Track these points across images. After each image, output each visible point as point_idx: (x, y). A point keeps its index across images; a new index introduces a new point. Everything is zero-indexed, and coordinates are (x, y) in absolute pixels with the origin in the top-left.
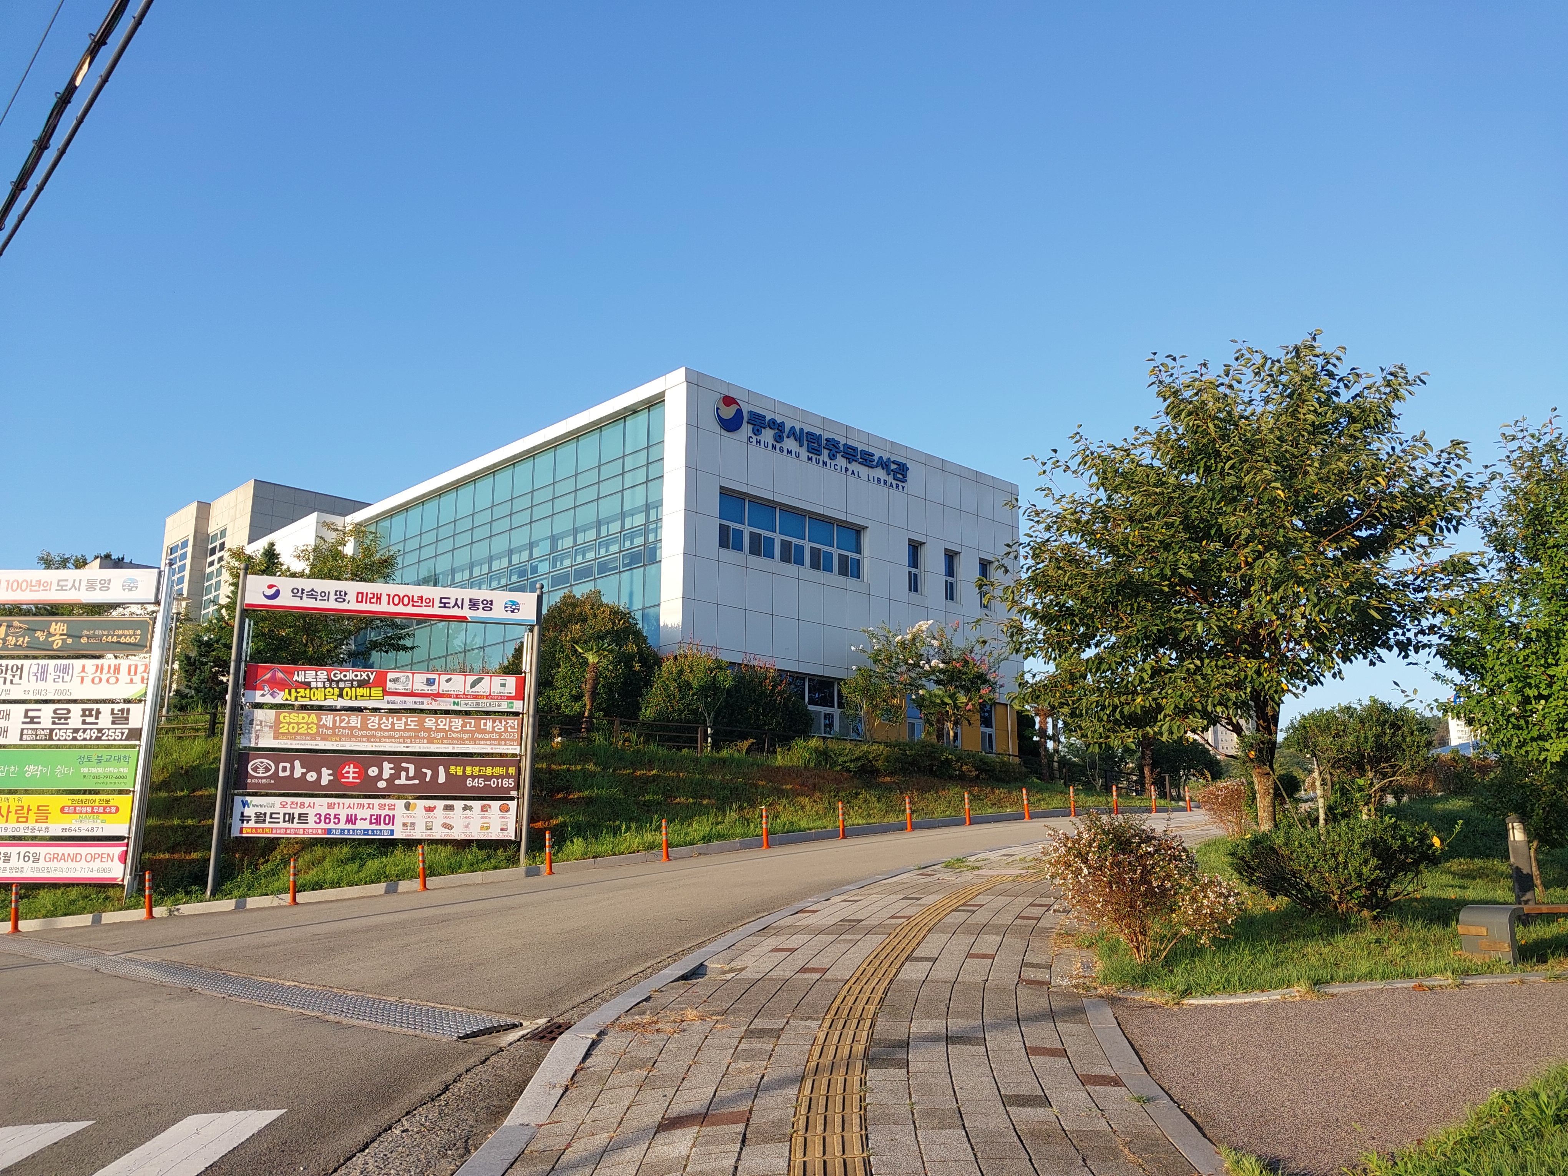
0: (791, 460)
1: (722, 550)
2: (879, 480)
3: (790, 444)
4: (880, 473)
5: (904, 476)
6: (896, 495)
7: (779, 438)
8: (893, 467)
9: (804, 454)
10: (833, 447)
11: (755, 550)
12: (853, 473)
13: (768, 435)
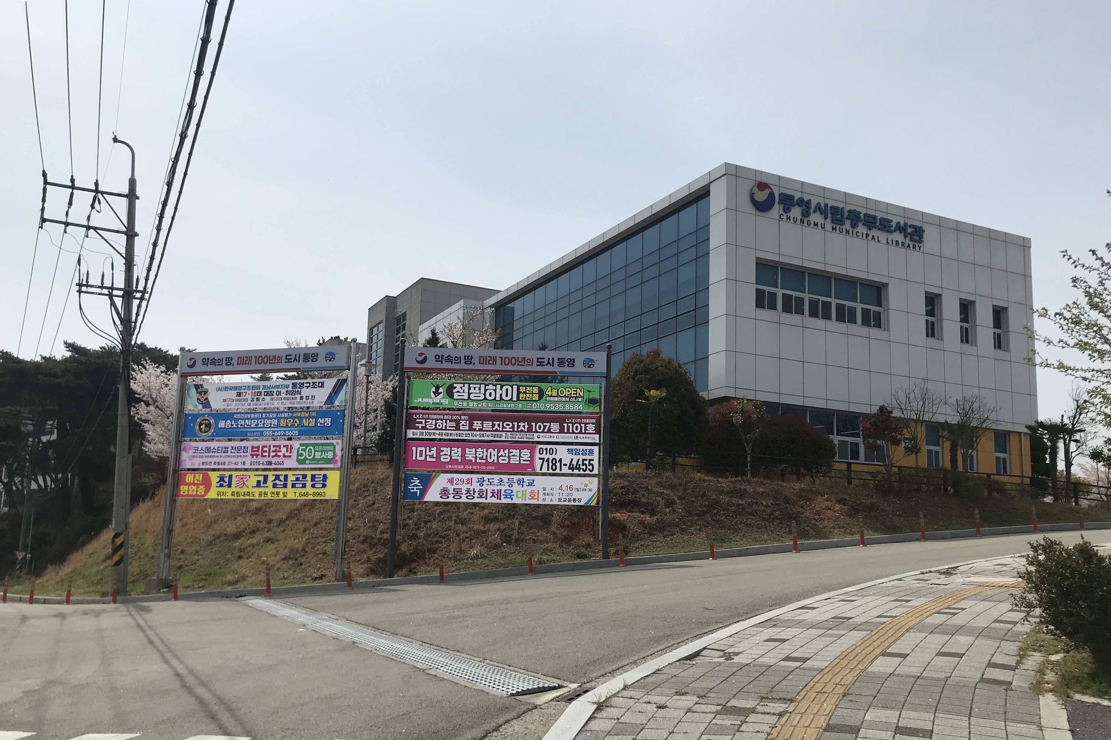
0: (818, 233)
1: (759, 311)
2: (897, 243)
3: (816, 217)
4: (898, 237)
5: (921, 237)
6: (913, 255)
7: (806, 214)
8: (910, 230)
9: (829, 225)
10: (854, 217)
11: (787, 309)
12: (873, 238)
13: (796, 212)
